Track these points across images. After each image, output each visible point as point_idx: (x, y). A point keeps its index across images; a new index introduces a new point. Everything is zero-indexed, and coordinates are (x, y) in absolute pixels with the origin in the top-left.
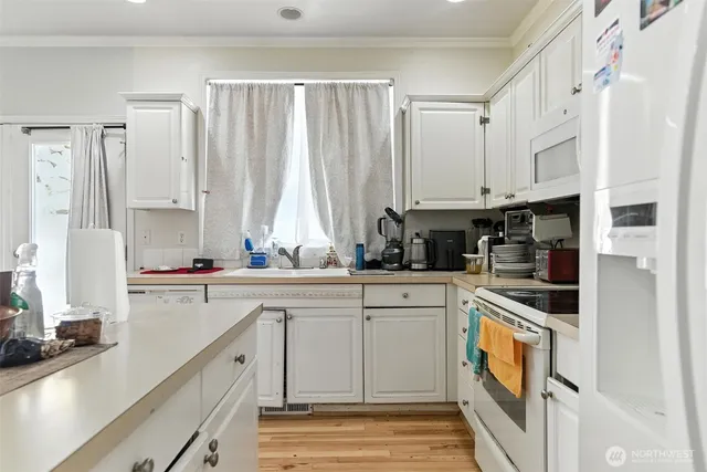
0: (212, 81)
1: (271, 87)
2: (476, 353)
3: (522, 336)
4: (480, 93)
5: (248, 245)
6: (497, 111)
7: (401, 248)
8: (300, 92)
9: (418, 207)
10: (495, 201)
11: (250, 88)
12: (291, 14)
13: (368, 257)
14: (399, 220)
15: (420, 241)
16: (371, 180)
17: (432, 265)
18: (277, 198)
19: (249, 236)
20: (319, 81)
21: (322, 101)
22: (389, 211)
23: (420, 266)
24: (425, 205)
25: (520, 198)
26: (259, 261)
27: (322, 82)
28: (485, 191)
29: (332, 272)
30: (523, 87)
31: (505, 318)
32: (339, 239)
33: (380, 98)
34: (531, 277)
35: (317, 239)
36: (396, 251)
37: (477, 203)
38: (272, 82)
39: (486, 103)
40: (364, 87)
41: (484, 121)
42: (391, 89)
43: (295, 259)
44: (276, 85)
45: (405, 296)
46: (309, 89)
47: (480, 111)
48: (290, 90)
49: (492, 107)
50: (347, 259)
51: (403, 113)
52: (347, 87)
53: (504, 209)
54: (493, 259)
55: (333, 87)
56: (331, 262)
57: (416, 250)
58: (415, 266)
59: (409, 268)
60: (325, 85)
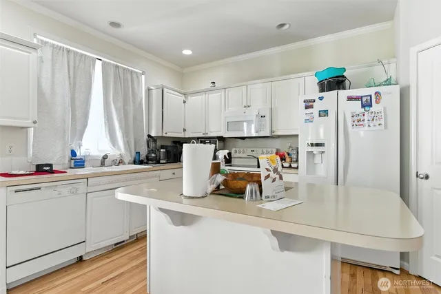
1: (82, 55)
5: (73, 153)
6: (191, 99)
7: (155, 154)
9: (166, 135)
10: (191, 134)
12: (115, 25)
14: (155, 141)
15: (164, 150)
17: (169, 161)
20: (110, 61)
21: (111, 73)
22: (149, 136)
23: (164, 161)
24: (169, 135)
25: (211, 135)
26: (80, 164)
27: (112, 62)
28: (185, 130)
30: (214, 97)
33: (138, 79)
36: (153, 155)
37: (182, 135)
38: (83, 52)
39: (186, 95)
40: (132, 72)
42: (143, 76)
44: (86, 55)
45: (174, 174)
46: (104, 64)
47: (183, 98)
48: (94, 60)
49: (189, 98)
51: (149, 90)
52: (124, 69)
55: (117, 67)
56: (121, 162)
57: (162, 154)
58: (162, 161)
59: (159, 162)
60: (113, 65)
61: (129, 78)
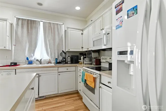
0: (16, 17)
2: (84, 80)
3: (95, 76)
4: (81, 28)
5: (27, 59)
6: (85, 32)
7: (65, 59)
9: (69, 51)
10: (85, 50)
11: (28, 20)
12: (40, 4)
13: (58, 61)
14: (65, 53)
15: (70, 58)
16: (59, 44)
17: (72, 62)
19: (28, 56)
21: (47, 26)
22: (63, 51)
23: (70, 63)
24: (71, 50)
25: (90, 49)
26: (30, 63)
27: (47, 21)
28: (82, 48)
29: (50, 65)
30: (91, 28)
31: (90, 73)
32: (51, 57)
33: (61, 27)
34: (92, 64)
35: (46, 57)
36: (65, 60)
37: (81, 50)
38: (34, 19)
39: (82, 30)
40: (57, 24)
41: (82, 34)
42: (63, 25)
43: (40, 62)
44: (35, 21)
45: (67, 69)
46: (44, 23)
47: (81, 32)
48: (39, 22)
49: (84, 31)
50: (53, 61)
51: (66, 31)
52: (53, 23)
53: (86, 51)
54: (84, 61)
55: (50, 23)
56: (49, 62)
57: (69, 59)
58: (68, 63)
59: (67, 63)
60: (48, 22)
61: (56, 26)
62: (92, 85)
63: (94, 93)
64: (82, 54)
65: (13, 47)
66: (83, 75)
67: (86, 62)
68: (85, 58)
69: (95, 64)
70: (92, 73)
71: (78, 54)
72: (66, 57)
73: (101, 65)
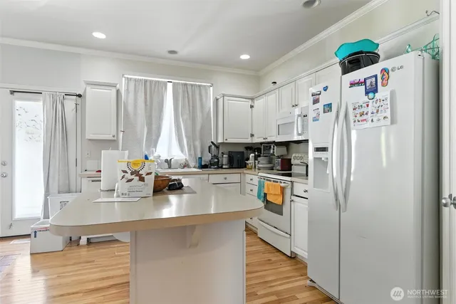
0: (126, 76)
1: (156, 82)
2: (263, 195)
3: (283, 185)
4: (250, 95)
5: (146, 158)
6: (257, 103)
7: (218, 159)
8: (170, 86)
9: (225, 141)
10: (257, 140)
11: (146, 81)
12: (173, 52)
13: (203, 163)
14: (217, 147)
15: (226, 156)
16: (202, 128)
17: (231, 167)
18: (158, 136)
19: (147, 154)
20: (180, 82)
21: (181, 91)
22: (212, 142)
23: (227, 167)
24: (230, 141)
25: (269, 140)
28: (252, 135)
29: (186, 170)
30: (272, 98)
31: (274, 181)
32: (190, 155)
33: (206, 93)
34: (273, 169)
35: (178, 155)
36: (216, 160)
37: (249, 140)
39: (252, 99)
40: (199, 86)
41: (252, 107)
42: (211, 88)
43: (170, 164)
44: (158, 81)
45: (226, 179)
46: (174, 84)
47: (250, 102)
48: (165, 84)
49: (255, 102)
50: (192, 164)
51: (217, 100)
52: (192, 85)
53: (261, 143)
54: (257, 163)
55: (186, 85)
56: (186, 165)
57: (225, 160)
58: (224, 167)
59: (222, 168)
60: (182, 84)
61: (197, 92)
62: (278, 201)
63: (281, 214)
64: (251, 148)
65: (121, 135)
66: (261, 186)
67: (260, 166)
68: (260, 156)
69: (279, 168)
70: (277, 182)
71: (242, 149)
72: (220, 155)
73: (291, 170)
